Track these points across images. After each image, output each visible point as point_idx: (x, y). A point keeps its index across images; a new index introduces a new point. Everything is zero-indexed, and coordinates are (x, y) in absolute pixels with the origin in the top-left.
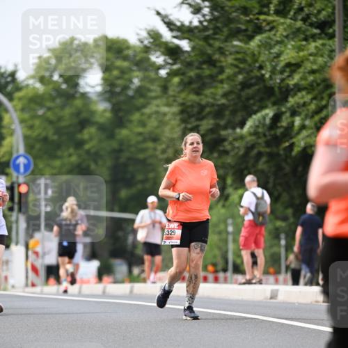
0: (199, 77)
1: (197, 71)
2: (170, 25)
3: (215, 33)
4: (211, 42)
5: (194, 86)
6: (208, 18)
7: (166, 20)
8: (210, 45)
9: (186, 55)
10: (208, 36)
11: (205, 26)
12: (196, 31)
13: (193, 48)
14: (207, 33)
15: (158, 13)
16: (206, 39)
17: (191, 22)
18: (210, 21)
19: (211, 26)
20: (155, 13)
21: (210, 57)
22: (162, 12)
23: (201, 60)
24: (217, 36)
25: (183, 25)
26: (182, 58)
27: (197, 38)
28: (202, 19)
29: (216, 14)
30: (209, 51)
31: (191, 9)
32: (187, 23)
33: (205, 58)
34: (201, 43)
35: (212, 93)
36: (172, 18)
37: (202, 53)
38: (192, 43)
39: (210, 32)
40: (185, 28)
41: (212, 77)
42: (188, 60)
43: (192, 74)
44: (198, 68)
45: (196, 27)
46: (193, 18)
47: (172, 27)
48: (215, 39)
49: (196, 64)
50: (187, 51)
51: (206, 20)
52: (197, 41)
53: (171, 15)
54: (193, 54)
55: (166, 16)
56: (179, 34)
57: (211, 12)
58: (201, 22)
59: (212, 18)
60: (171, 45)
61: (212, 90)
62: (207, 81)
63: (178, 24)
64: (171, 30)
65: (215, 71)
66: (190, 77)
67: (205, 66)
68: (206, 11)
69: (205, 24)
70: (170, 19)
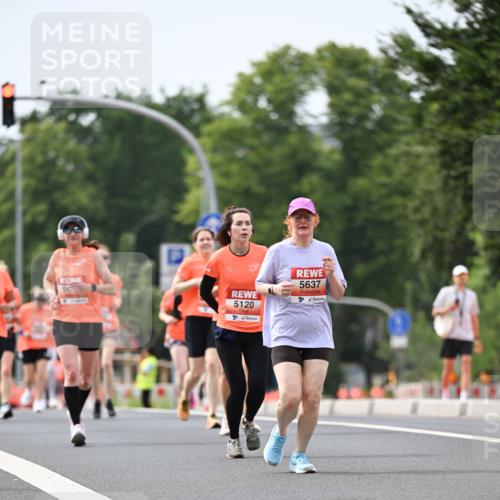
0: (468, 102)
1: (465, 94)
2: (425, 27)
3: (491, 39)
4: (485, 52)
5: (461, 115)
6: (480, 17)
7: (420, 21)
8: (484, 57)
9: (449, 70)
10: (481, 43)
11: (476, 30)
12: (463, 37)
13: (459, 61)
14: (479, 40)
15: (409, 11)
16: (478, 48)
17: (455, 24)
18: (482, 23)
19: (485, 29)
20: (404, 11)
21: (483, 73)
22: (415, 9)
23: (470, 77)
24: (493, 44)
25: (444, 28)
26: (443, 75)
27: (466, 47)
28: (472, 19)
29: (492, 11)
30: (482, 65)
31: (456, 5)
32: (450, 25)
33: (477, 75)
34: (471, 53)
35: (487, 126)
36: (428, 17)
37: (472, 68)
38: (458, 54)
39: (484, 38)
40: (448, 33)
41: (486, 103)
42: (452, 78)
43: (457, 97)
44: (467, 89)
45: (464, 31)
46: (459, 18)
47: (429, 30)
48: (490, 48)
49: (463, 84)
50: (450, 66)
51: (477, 21)
52: (464, 50)
53: (427, 13)
54: (458, 70)
55: (421, 15)
56: (439, 40)
57: (485, 10)
58: (469, 24)
59: (486, 17)
60: (427, 56)
61: (487, 122)
62: (479, 108)
63: (438, 26)
64: (427, 35)
65: (490, 93)
66: (455, 103)
67: (476, 87)
68: (478, 7)
69: (477, 26)
70: (426, 20)
